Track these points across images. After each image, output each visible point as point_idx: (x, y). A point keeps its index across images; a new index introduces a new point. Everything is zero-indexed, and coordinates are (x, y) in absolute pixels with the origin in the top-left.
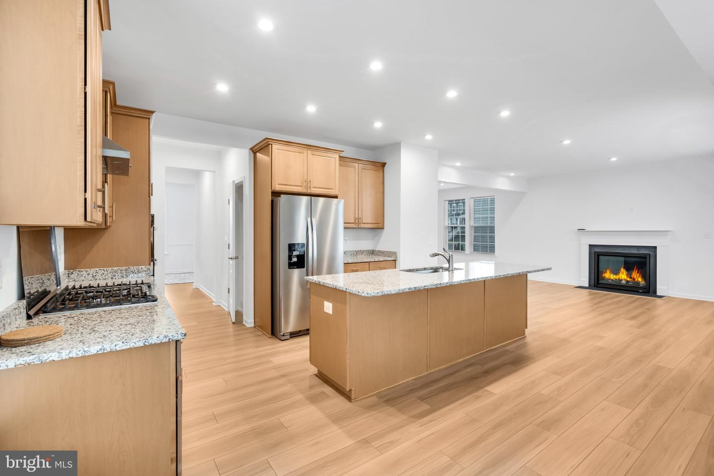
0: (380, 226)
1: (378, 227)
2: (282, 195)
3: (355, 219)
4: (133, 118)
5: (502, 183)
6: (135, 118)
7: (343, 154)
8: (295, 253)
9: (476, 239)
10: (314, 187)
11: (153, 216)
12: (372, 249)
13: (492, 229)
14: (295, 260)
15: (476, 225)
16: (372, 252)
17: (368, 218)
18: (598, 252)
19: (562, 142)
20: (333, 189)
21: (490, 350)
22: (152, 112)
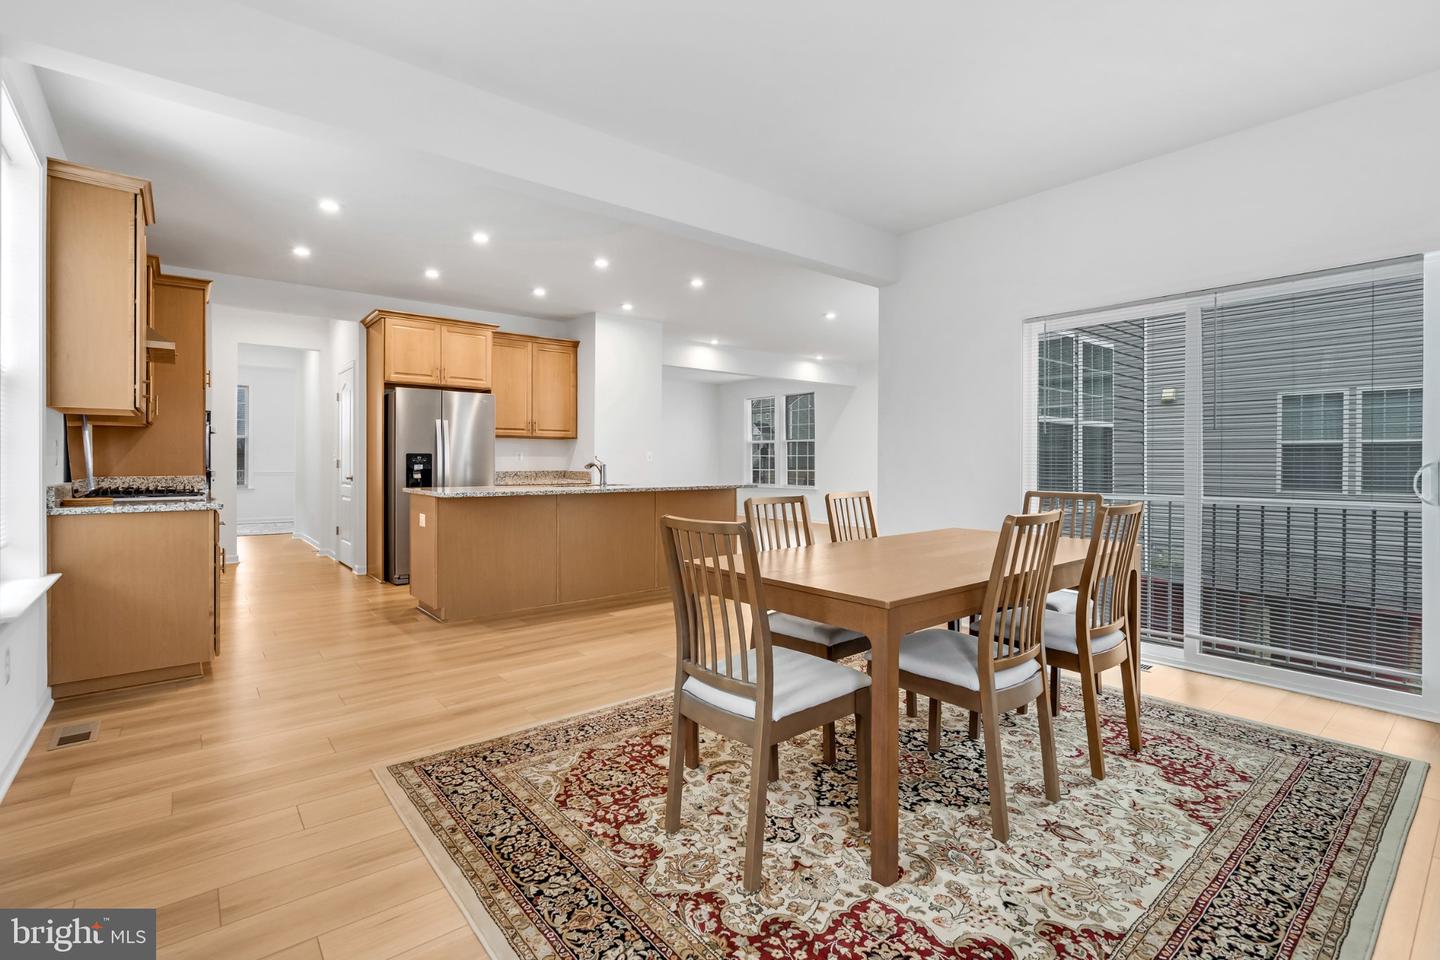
0: (569, 434)
1: (568, 436)
2: (400, 388)
3: (527, 423)
4: (182, 290)
6: (185, 290)
7: (498, 330)
8: (417, 467)
9: (791, 463)
10: (451, 377)
11: (209, 414)
14: (417, 476)
17: (550, 422)
19: (825, 315)
20: (481, 380)
22: (208, 282)
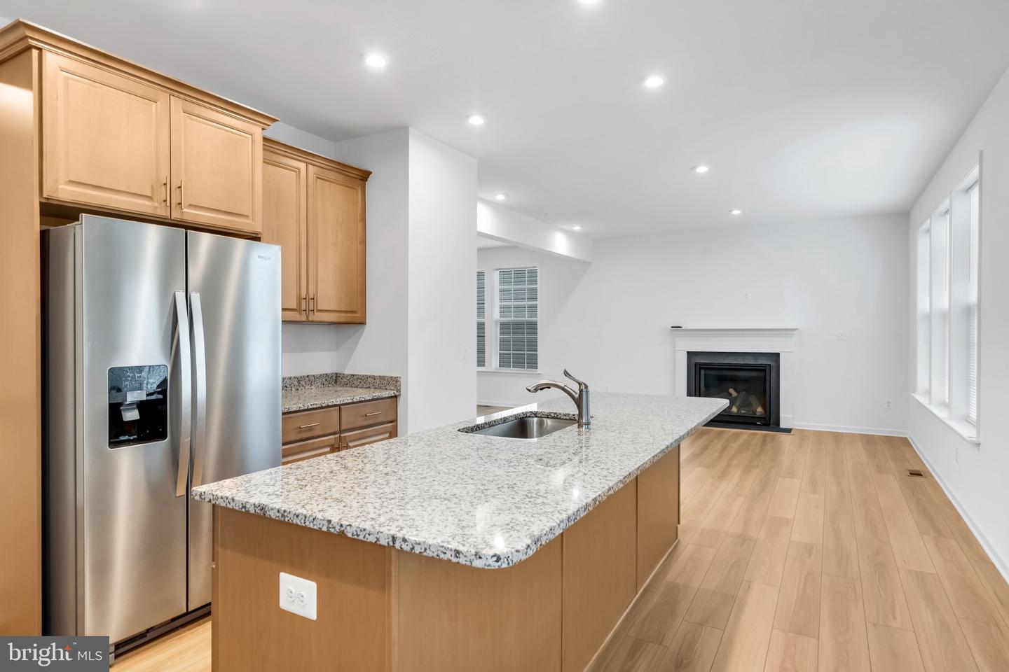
0: (355, 317)
1: (351, 321)
2: (84, 216)
3: (300, 299)
5: (560, 244)
8: (132, 397)
9: (504, 344)
10: (191, 206)
12: (335, 371)
13: (533, 327)
14: (132, 415)
15: (504, 320)
16: (336, 379)
17: (329, 298)
18: (701, 364)
19: (695, 168)
20: (247, 216)
21: (645, 591)
